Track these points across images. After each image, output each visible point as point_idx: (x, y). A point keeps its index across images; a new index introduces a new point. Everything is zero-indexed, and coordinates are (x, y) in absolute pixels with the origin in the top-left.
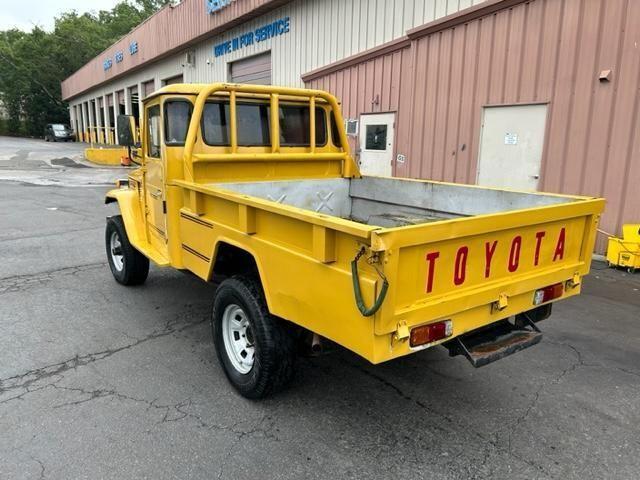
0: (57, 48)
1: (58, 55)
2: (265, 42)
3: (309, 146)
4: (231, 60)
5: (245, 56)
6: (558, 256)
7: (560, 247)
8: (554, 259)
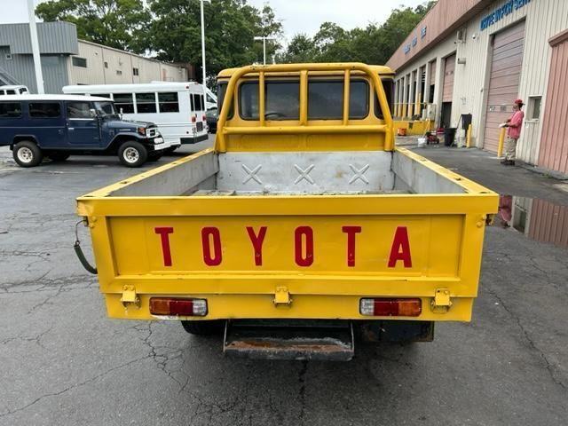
0: (382, 40)
1: (383, 45)
2: (522, 9)
3: (342, 119)
4: (493, 32)
5: (504, 26)
6: (400, 263)
7: (401, 251)
8: (392, 264)
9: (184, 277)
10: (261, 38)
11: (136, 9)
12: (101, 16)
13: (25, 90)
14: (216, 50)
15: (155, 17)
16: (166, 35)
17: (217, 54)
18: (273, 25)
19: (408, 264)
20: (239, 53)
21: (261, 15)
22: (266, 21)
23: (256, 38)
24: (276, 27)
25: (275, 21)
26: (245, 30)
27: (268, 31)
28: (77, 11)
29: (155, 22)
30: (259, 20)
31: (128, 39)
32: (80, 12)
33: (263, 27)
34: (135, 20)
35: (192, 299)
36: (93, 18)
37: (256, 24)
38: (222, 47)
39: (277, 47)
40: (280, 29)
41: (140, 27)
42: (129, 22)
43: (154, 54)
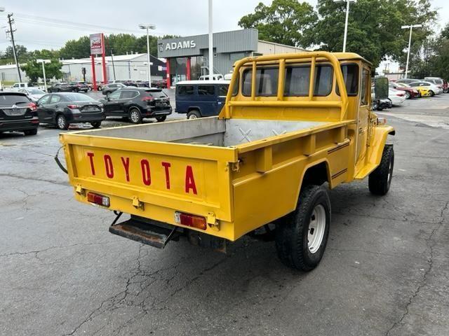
3: (308, 96)
6: (191, 190)
7: (190, 182)
8: (187, 191)
9: (98, 182)
10: (408, 27)
11: (308, 13)
12: (281, 21)
13: (221, 77)
14: (367, 40)
15: (321, 18)
16: (327, 32)
17: (367, 43)
18: (428, 14)
19: (195, 192)
20: (389, 41)
21: (417, 6)
22: (422, 11)
23: (403, 27)
24: (431, 15)
25: (431, 9)
26: (397, 20)
27: (421, 20)
28: (266, 19)
29: (320, 22)
30: (414, 11)
31: (298, 37)
32: (268, 19)
33: (418, 16)
34: (306, 22)
35: (103, 196)
36: (276, 23)
37: (412, 15)
38: (373, 38)
39: (429, 33)
40: (435, 16)
41: (308, 27)
42: (301, 23)
43: (317, 47)
